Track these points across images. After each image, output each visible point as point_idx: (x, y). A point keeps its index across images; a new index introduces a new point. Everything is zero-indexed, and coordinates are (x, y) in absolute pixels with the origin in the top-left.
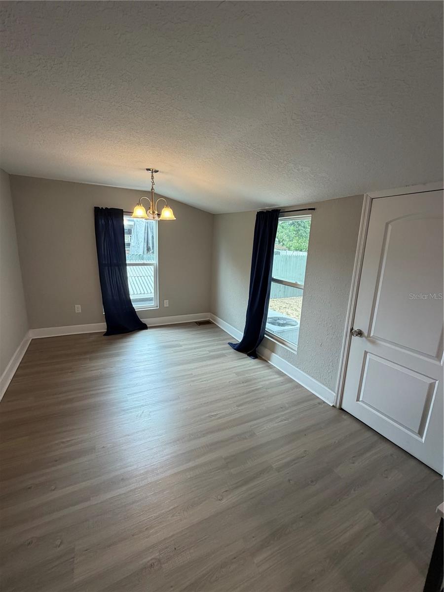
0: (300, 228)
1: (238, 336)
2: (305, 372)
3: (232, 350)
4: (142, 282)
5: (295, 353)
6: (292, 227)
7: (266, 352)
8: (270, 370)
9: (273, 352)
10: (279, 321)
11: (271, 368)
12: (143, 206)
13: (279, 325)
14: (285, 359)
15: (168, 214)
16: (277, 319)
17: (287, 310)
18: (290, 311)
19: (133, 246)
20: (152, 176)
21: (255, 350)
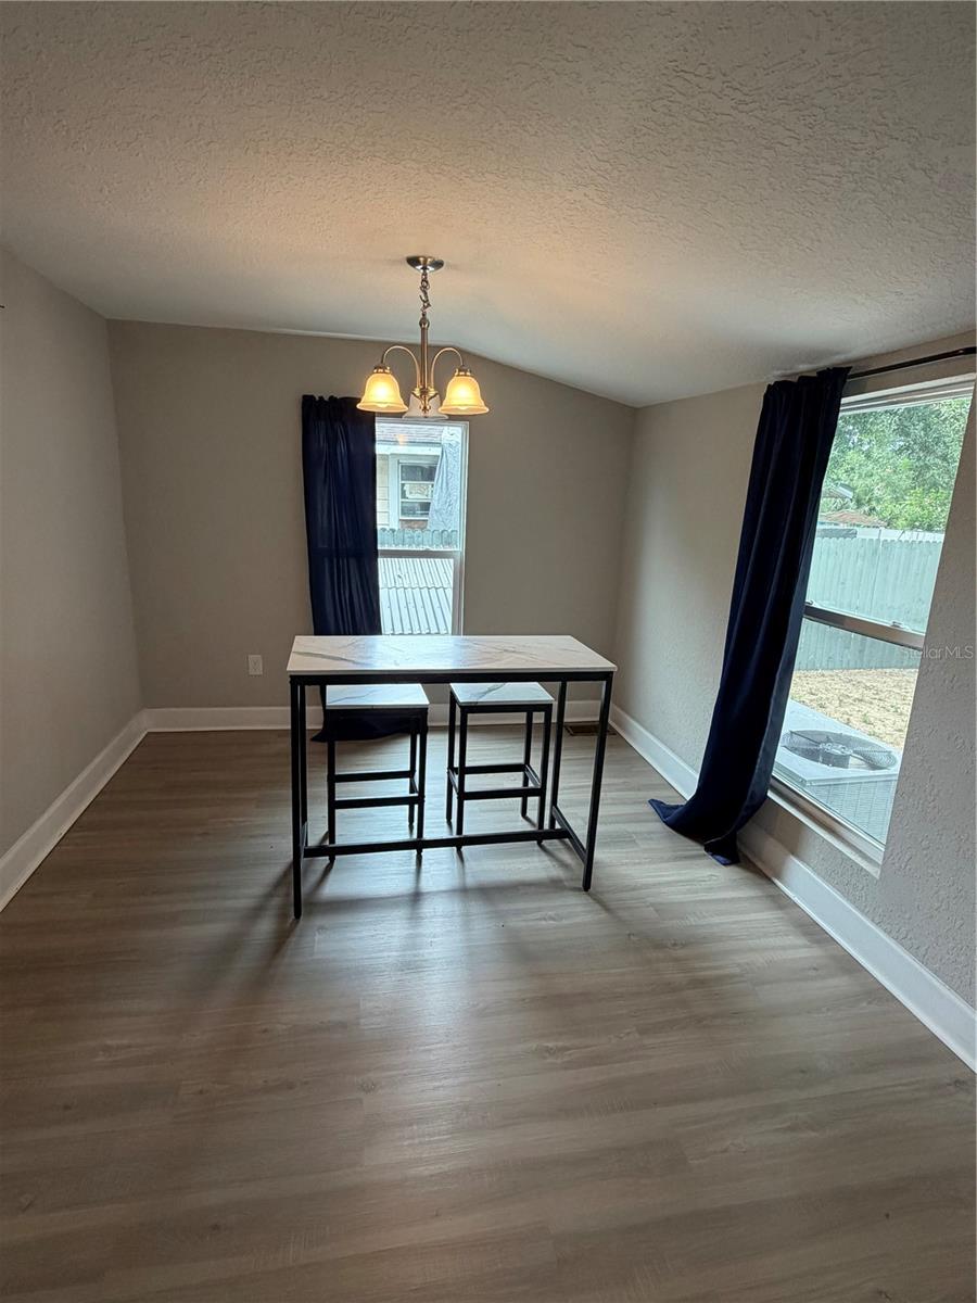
0: (930, 460)
1: (684, 780)
2: (909, 949)
3: (659, 826)
4: (436, 605)
5: (875, 872)
6: (903, 461)
7: (770, 847)
8: (779, 914)
9: (794, 852)
10: (827, 747)
11: (781, 907)
12: (393, 374)
13: (829, 759)
14: (835, 886)
15: (464, 394)
16: (823, 738)
17: (865, 708)
18: (874, 713)
19: (437, 511)
20: (425, 280)
21: (733, 838)
